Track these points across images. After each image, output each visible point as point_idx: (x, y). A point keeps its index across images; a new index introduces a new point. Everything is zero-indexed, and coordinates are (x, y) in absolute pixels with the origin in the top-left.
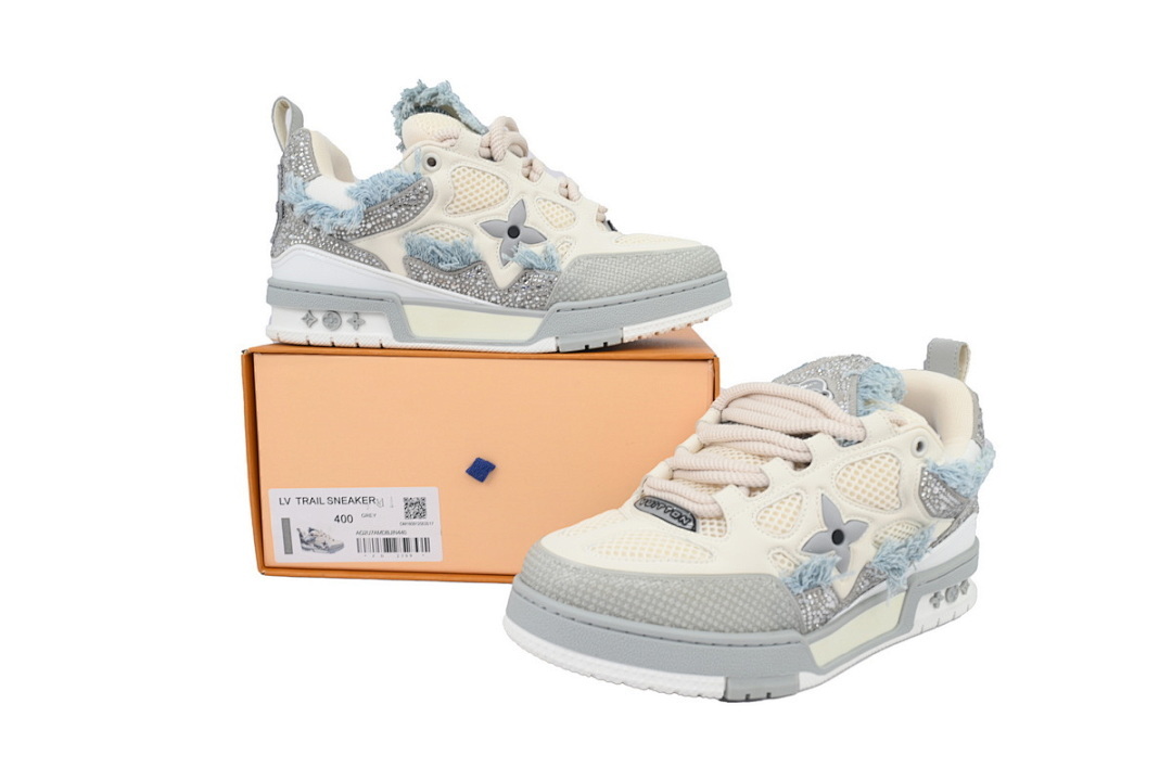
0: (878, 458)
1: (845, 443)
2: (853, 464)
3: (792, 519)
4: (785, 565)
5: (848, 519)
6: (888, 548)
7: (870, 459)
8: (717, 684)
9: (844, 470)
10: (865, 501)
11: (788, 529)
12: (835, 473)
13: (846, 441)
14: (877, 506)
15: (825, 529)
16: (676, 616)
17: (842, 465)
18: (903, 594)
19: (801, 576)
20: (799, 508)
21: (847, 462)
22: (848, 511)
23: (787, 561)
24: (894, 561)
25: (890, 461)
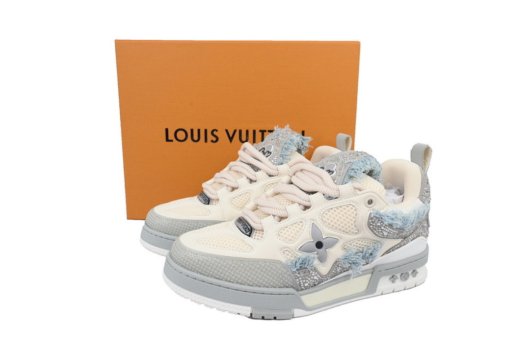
0: (345, 207)
1: (330, 198)
2: (332, 209)
3: (295, 234)
4: (289, 257)
5: (326, 237)
6: (350, 252)
7: (341, 207)
8: (248, 310)
9: (327, 212)
10: (336, 228)
11: (292, 239)
12: (322, 213)
13: (330, 197)
14: (344, 231)
15: (312, 240)
16: (228, 276)
17: (326, 209)
18: (370, 275)
19: (296, 262)
20: (300, 229)
21: (329, 208)
22: (326, 233)
23: (290, 254)
24: (354, 259)
25: (352, 208)
